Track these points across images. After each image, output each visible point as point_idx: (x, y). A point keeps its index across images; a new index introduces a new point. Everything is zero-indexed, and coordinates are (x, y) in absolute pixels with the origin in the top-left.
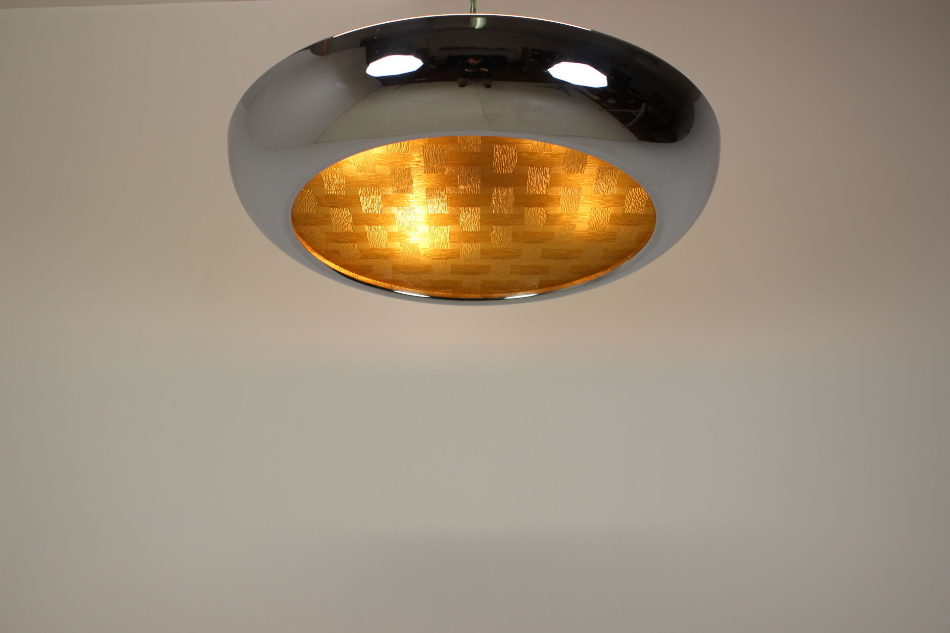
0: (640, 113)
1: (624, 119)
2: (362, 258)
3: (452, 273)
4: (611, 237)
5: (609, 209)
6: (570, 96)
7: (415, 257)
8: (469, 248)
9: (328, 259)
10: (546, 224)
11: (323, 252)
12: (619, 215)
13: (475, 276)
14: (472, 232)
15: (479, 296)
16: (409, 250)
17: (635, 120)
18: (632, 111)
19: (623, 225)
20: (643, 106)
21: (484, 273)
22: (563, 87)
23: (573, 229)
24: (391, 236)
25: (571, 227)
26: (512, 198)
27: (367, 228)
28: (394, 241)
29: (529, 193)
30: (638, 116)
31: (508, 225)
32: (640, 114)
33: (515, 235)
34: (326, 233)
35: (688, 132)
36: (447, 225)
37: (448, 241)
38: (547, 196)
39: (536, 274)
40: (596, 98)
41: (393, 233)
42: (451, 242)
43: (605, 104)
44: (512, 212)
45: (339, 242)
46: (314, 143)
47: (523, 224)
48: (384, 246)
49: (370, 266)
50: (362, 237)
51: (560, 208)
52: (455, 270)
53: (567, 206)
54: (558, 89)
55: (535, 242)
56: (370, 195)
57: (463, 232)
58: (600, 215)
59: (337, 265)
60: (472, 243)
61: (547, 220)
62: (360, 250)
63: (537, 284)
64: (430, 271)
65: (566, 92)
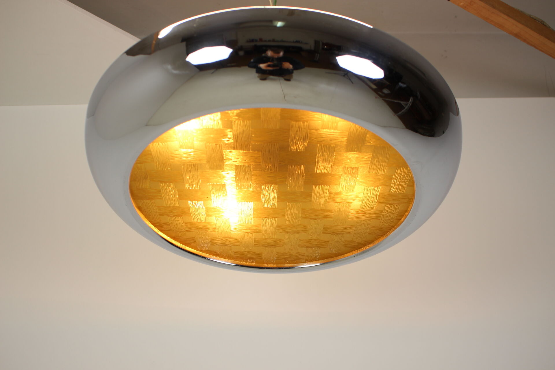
0: (409, 104)
1: (395, 108)
2: (187, 231)
3: (255, 245)
4: (377, 214)
5: (379, 188)
6: (352, 83)
7: (227, 230)
8: (268, 224)
9: (161, 231)
10: (328, 202)
11: (157, 225)
12: (386, 194)
13: (272, 248)
14: (271, 208)
15: (275, 266)
16: (222, 224)
17: (404, 111)
18: (402, 102)
19: (387, 204)
20: (410, 101)
21: (280, 246)
22: (347, 74)
23: (349, 206)
24: (208, 211)
25: (347, 205)
26: (303, 176)
27: (190, 202)
28: (211, 216)
29: (317, 171)
30: (406, 108)
31: (299, 202)
32: (408, 106)
33: (304, 212)
34: (159, 207)
35: (444, 132)
36: (252, 202)
37: (252, 216)
38: (331, 174)
39: (319, 247)
40: (374, 87)
41: (210, 208)
42: (254, 217)
43: (380, 93)
44: (302, 190)
45: (169, 216)
46: (146, 125)
47: (311, 201)
48: (203, 220)
49: (194, 238)
50: (185, 212)
51: (340, 186)
52: (258, 243)
53: (346, 185)
54: (344, 76)
55: (319, 219)
56: (190, 171)
57: (264, 208)
58: (371, 194)
59: (168, 236)
60: (271, 219)
61: (330, 198)
62: (185, 223)
63: (318, 256)
64: (239, 243)
65: (350, 79)
